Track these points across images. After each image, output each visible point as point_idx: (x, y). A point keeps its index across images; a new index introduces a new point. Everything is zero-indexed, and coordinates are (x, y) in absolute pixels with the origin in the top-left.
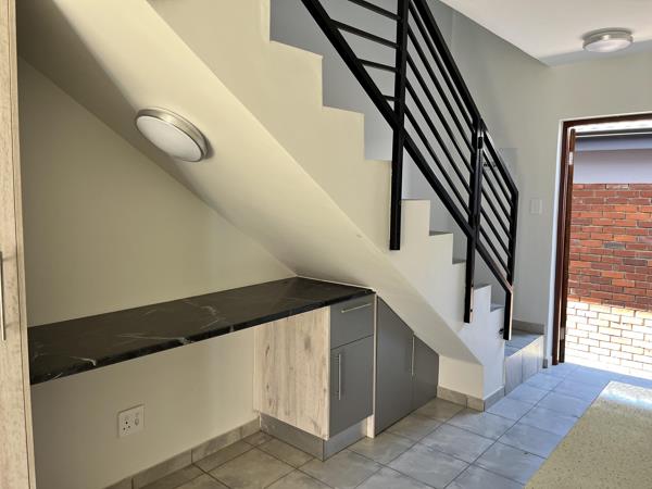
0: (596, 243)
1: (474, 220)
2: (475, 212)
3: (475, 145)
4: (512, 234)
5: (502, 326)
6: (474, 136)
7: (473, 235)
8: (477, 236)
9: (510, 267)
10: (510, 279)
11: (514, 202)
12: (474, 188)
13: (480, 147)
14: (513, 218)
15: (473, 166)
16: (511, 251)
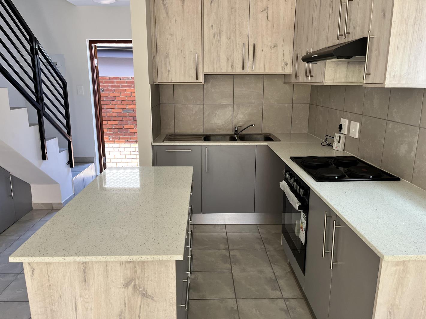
0: (119, 110)
1: (40, 99)
2: (40, 95)
3: (33, 53)
4: (66, 107)
5: (68, 160)
6: (32, 48)
7: (40, 108)
8: (43, 109)
9: (68, 126)
10: (69, 133)
11: (64, 88)
12: (36, 80)
13: (37, 54)
14: (65, 97)
15: (34, 66)
16: (67, 117)
